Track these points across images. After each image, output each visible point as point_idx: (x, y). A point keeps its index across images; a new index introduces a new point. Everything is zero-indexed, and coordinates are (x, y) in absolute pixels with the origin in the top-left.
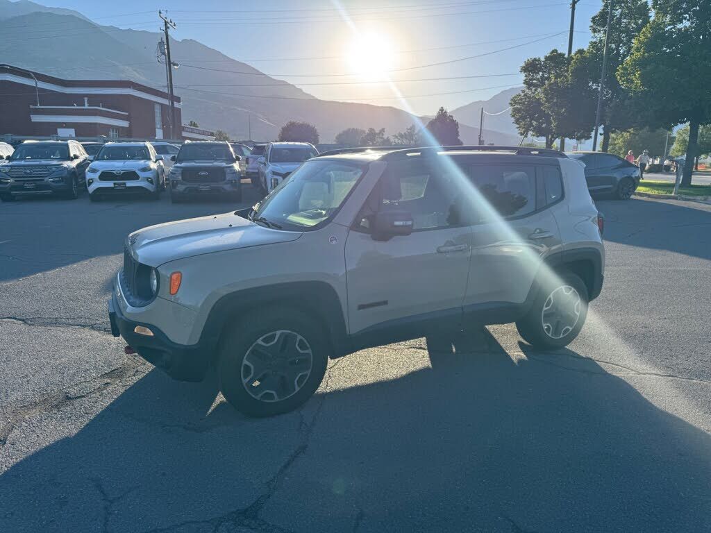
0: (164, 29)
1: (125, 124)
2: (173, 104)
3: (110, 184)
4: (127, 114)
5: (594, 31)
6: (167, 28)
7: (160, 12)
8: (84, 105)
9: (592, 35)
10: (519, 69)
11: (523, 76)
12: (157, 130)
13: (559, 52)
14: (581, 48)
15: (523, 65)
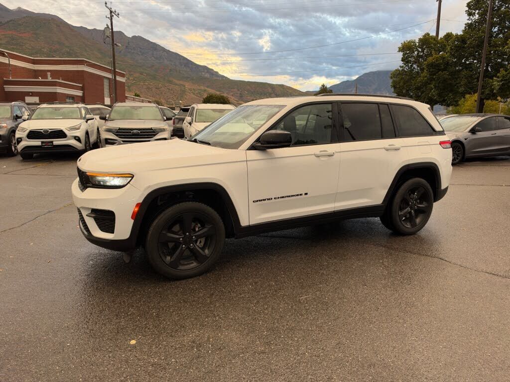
0: (109, 16)
1: (79, 93)
2: (115, 77)
3: (37, 143)
4: (81, 85)
5: (470, 14)
6: (112, 16)
7: (106, 3)
8: (47, 79)
9: (468, 18)
10: (398, 50)
11: (401, 55)
12: (105, 98)
13: (431, 35)
14: (450, 32)
15: (400, 45)
